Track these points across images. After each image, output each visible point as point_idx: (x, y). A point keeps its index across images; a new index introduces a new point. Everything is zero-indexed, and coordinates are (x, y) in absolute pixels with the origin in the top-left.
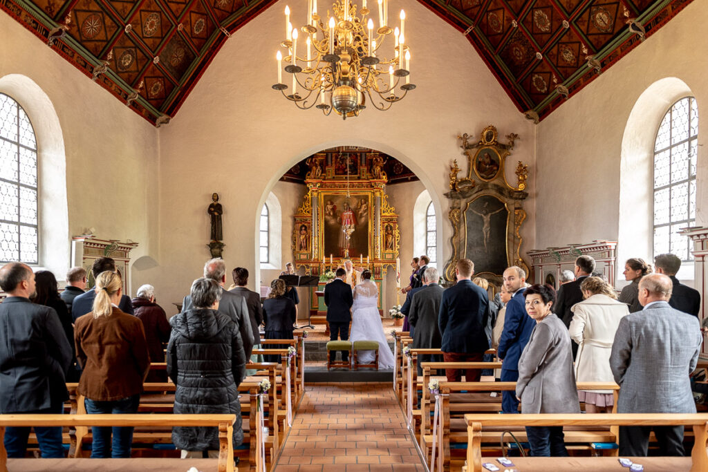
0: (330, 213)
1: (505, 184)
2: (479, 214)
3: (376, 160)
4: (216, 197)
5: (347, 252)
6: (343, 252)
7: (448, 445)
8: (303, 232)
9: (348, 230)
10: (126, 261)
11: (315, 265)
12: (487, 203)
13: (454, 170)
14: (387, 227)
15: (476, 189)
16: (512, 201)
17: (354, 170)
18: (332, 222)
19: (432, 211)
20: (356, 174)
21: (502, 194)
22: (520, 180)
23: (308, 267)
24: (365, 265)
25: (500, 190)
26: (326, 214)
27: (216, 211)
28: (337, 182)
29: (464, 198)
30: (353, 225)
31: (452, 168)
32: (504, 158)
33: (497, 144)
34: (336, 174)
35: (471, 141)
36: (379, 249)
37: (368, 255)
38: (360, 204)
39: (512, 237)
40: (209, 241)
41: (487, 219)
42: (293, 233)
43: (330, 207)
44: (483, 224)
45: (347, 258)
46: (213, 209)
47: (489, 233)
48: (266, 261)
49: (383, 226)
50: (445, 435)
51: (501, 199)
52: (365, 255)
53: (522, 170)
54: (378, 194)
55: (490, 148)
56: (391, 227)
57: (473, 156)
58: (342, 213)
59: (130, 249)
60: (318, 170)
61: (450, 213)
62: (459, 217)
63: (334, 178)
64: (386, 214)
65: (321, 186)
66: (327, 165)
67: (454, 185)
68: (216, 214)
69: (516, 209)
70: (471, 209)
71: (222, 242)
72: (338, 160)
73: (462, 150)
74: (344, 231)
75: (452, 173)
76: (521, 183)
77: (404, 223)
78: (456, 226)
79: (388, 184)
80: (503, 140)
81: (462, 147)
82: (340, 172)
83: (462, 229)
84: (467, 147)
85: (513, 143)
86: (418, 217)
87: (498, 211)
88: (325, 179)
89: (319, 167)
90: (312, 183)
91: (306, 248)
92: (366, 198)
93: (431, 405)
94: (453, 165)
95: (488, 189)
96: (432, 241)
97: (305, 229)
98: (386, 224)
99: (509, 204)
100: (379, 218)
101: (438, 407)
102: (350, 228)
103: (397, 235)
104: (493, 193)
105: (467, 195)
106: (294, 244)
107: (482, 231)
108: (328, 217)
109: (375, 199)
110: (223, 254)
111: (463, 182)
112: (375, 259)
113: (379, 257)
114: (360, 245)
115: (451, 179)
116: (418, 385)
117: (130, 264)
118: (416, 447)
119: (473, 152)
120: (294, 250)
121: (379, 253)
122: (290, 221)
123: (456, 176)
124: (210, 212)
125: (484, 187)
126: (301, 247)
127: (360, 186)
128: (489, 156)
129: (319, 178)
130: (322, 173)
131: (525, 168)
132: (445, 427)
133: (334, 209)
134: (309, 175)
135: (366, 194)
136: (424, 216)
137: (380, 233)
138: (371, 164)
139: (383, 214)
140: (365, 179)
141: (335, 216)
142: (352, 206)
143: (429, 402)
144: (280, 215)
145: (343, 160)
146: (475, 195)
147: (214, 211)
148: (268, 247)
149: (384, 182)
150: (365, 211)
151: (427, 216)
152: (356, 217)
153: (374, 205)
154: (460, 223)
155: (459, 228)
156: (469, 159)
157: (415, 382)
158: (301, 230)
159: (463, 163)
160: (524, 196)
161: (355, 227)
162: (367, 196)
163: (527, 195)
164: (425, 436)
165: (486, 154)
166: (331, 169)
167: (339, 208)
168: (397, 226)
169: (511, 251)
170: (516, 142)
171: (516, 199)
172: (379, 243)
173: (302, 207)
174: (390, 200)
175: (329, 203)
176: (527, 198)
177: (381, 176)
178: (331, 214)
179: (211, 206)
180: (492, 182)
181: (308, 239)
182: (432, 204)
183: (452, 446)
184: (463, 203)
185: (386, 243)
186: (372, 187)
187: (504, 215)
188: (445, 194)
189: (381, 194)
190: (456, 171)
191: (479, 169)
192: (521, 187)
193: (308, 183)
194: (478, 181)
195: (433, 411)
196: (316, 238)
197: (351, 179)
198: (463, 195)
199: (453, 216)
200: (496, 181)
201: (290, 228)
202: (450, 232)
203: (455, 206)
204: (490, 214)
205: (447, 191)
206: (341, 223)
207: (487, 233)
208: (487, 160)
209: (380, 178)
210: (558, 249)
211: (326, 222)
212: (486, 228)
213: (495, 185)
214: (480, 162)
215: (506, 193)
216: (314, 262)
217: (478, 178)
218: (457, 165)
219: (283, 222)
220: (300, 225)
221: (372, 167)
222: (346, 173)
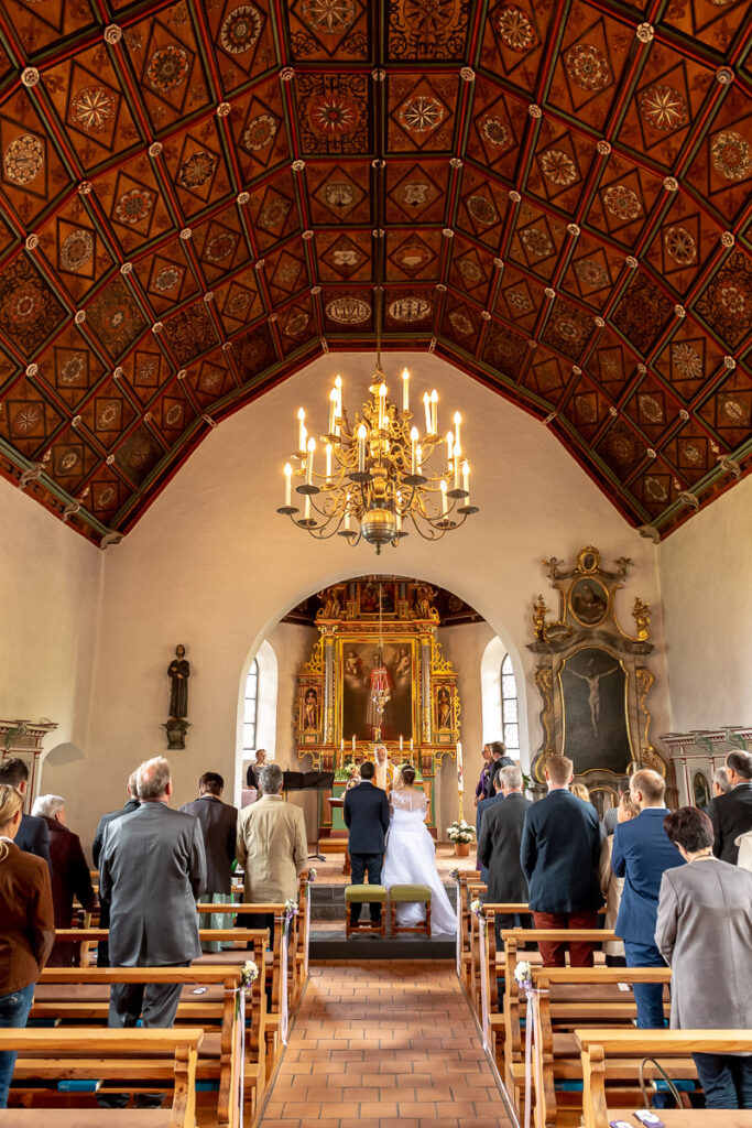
0: (352, 671)
1: (617, 631)
2: (582, 677)
3: (423, 590)
4: (181, 650)
5: (377, 732)
6: (373, 732)
7: (551, 1085)
8: (311, 700)
9: (380, 698)
10: (36, 753)
11: (328, 753)
12: (592, 660)
13: (540, 610)
14: (440, 692)
15: (575, 638)
16: (629, 657)
17: (390, 605)
18: (356, 684)
19: (508, 668)
20: (392, 611)
21: (614, 646)
22: (639, 625)
23: (317, 756)
24: (407, 752)
25: (612, 639)
26: (346, 672)
27: (179, 672)
28: (364, 624)
29: (557, 652)
30: (388, 690)
31: (536, 608)
32: (613, 593)
33: (601, 573)
34: (362, 611)
35: (562, 569)
36: (429, 728)
37: (411, 737)
38: (398, 657)
39: (634, 713)
40: (166, 718)
41: (594, 683)
42: (296, 702)
43: (352, 661)
44: (588, 692)
45: (378, 742)
46: (175, 669)
47: (598, 706)
48: (252, 746)
49: (435, 690)
50: (546, 1065)
51: (614, 653)
52: (407, 737)
53: (640, 610)
54: (425, 642)
55: (592, 577)
56: (446, 692)
57: (566, 590)
58: (370, 670)
59: (45, 732)
60: (333, 606)
61: (537, 674)
62: (551, 681)
63: (358, 617)
64: (438, 672)
65: (339, 630)
66: (349, 598)
67: (540, 633)
68: (180, 676)
69: (637, 668)
70: (568, 669)
71: (185, 719)
72: (366, 590)
73: (550, 581)
74: (374, 700)
75: (537, 614)
76: (641, 629)
77: (467, 687)
78: (547, 695)
79: (440, 626)
80: (610, 567)
81: (549, 576)
82: (368, 608)
83: (557, 700)
84: (557, 577)
85: (624, 571)
86: (488, 677)
87: (609, 672)
88: (345, 619)
89: (336, 602)
90: (325, 624)
91: (315, 725)
92: (408, 647)
93: (521, 1007)
94: (538, 603)
95: (592, 638)
96: (511, 715)
97: (314, 696)
98: (439, 688)
99: (627, 662)
100: (428, 678)
101: (533, 1011)
102: (383, 695)
103: (456, 704)
104: (600, 644)
105: (561, 648)
106: (296, 719)
107: (587, 702)
108: (349, 677)
109: (421, 649)
110: (186, 739)
111: (554, 627)
112: (422, 743)
113: (429, 741)
114: (400, 721)
115: (536, 623)
116: (498, 967)
117: (42, 756)
118: (498, 1087)
119: (567, 583)
120: (296, 728)
121: (429, 733)
122: (291, 683)
123: (543, 619)
124: (170, 672)
125: (586, 635)
126: (307, 724)
127: (399, 629)
128: (590, 590)
129: (336, 618)
130: (341, 609)
131: (645, 607)
132: (547, 1050)
133: (358, 664)
134: (321, 613)
135: (408, 641)
136: (498, 675)
137: (430, 700)
138: (414, 598)
139: (434, 673)
140: (405, 620)
141: (360, 675)
142: (387, 660)
143: (516, 1001)
144: (276, 674)
145: (373, 591)
146: (574, 647)
147: (178, 672)
148: (255, 724)
149: (434, 624)
150: (406, 668)
151: (502, 675)
152: (392, 676)
153: (420, 657)
154: (552, 690)
155: (552, 698)
156: (562, 594)
157: (492, 962)
158: (307, 697)
159: (552, 599)
160: (647, 649)
161: (391, 693)
162: (410, 645)
163: (652, 647)
164: (512, 1066)
165: (586, 588)
166: (354, 605)
167: (367, 663)
168: (456, 691)
169: (636, 735)
170: (630, 569)
171: (636, 653)
172: (428, 717)
173: (309, 661)
174: (445, 651)
175: (351, 654)
176: (652, 652)
177: (431, 614)
178: (355, 671)
179: (174, 664)
180: (598, 628)
181: (317, 712)
182: (508, 657)
183: (559, 1086)
184: (555, 659)
185: (440, 717)
186: (417, 630)
187: (619, 678)
188: (527, 646)
189: (430, 642)
190: (542, 612)
191: (577, 608)
192: (643, 636)
193: (320, 625)
194: (576, 627)
195: (523, 1019)
196: (331, 710)
197: (384, 618)
198: (555, 647)
199: (542, 679)
200: (603, 627)
201: (290, 693)
202: (539, 705)
203: (545, 663)
204: (598, 677)
205: (532, 641)
206: (369, 686)
207: (595, 706)
208: (589, 596)
209: (428, 618)
210: (707, 732)
211: (346, 684)
212: (593, 698)
213: (602, 633)
214: (577, 599)
215: (620, 644)
216: (326, 749)
217: (575, 622)
218: (543, 603)
219: (281, 685)
220: (304, 690)
221: (416, 601)
222: (377, 610)
